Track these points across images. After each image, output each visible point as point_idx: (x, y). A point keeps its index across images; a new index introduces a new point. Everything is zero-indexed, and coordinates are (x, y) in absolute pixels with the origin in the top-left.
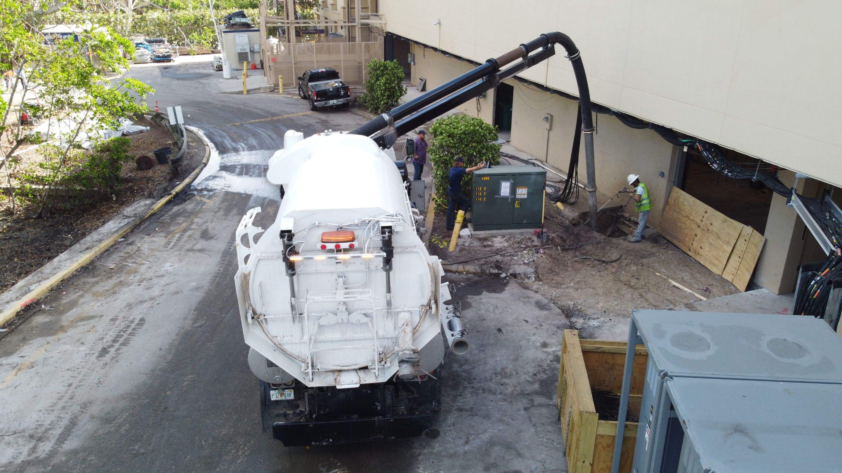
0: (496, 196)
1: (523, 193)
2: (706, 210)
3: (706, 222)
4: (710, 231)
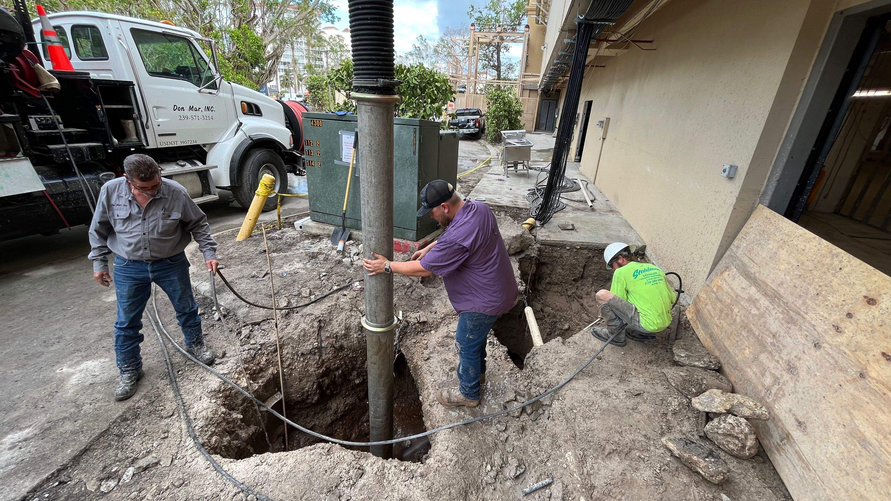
2: (872, 295)
3: (860, 337)
4: (873, 384)
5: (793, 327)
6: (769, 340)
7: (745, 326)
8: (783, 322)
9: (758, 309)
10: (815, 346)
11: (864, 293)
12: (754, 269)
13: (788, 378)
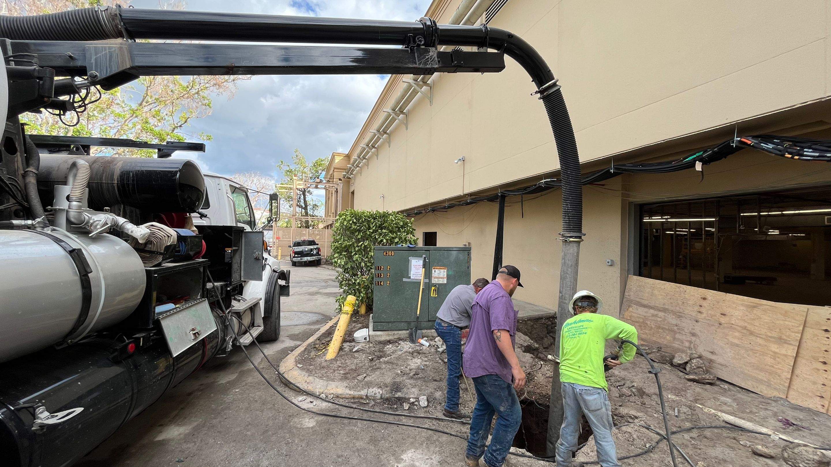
0: (404, 280)
1: (441, 276)
2: (703, 296)
3: (710, 312)
4: (725, 325)
5: (682, 319)
6: (675, 328)
7: (659, 327)
8: (676, 318)
9: (660, 318)
10: (696, 322)
11: (700, 297)
12: (645, 302)
13: (695, 339)
